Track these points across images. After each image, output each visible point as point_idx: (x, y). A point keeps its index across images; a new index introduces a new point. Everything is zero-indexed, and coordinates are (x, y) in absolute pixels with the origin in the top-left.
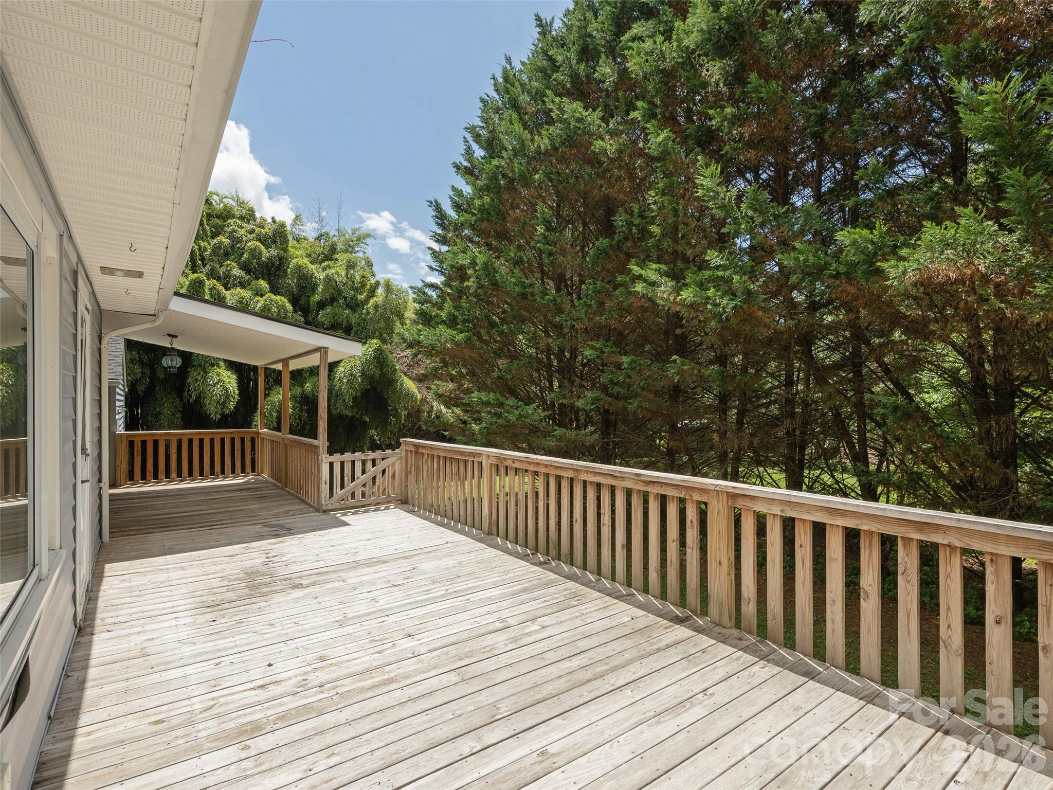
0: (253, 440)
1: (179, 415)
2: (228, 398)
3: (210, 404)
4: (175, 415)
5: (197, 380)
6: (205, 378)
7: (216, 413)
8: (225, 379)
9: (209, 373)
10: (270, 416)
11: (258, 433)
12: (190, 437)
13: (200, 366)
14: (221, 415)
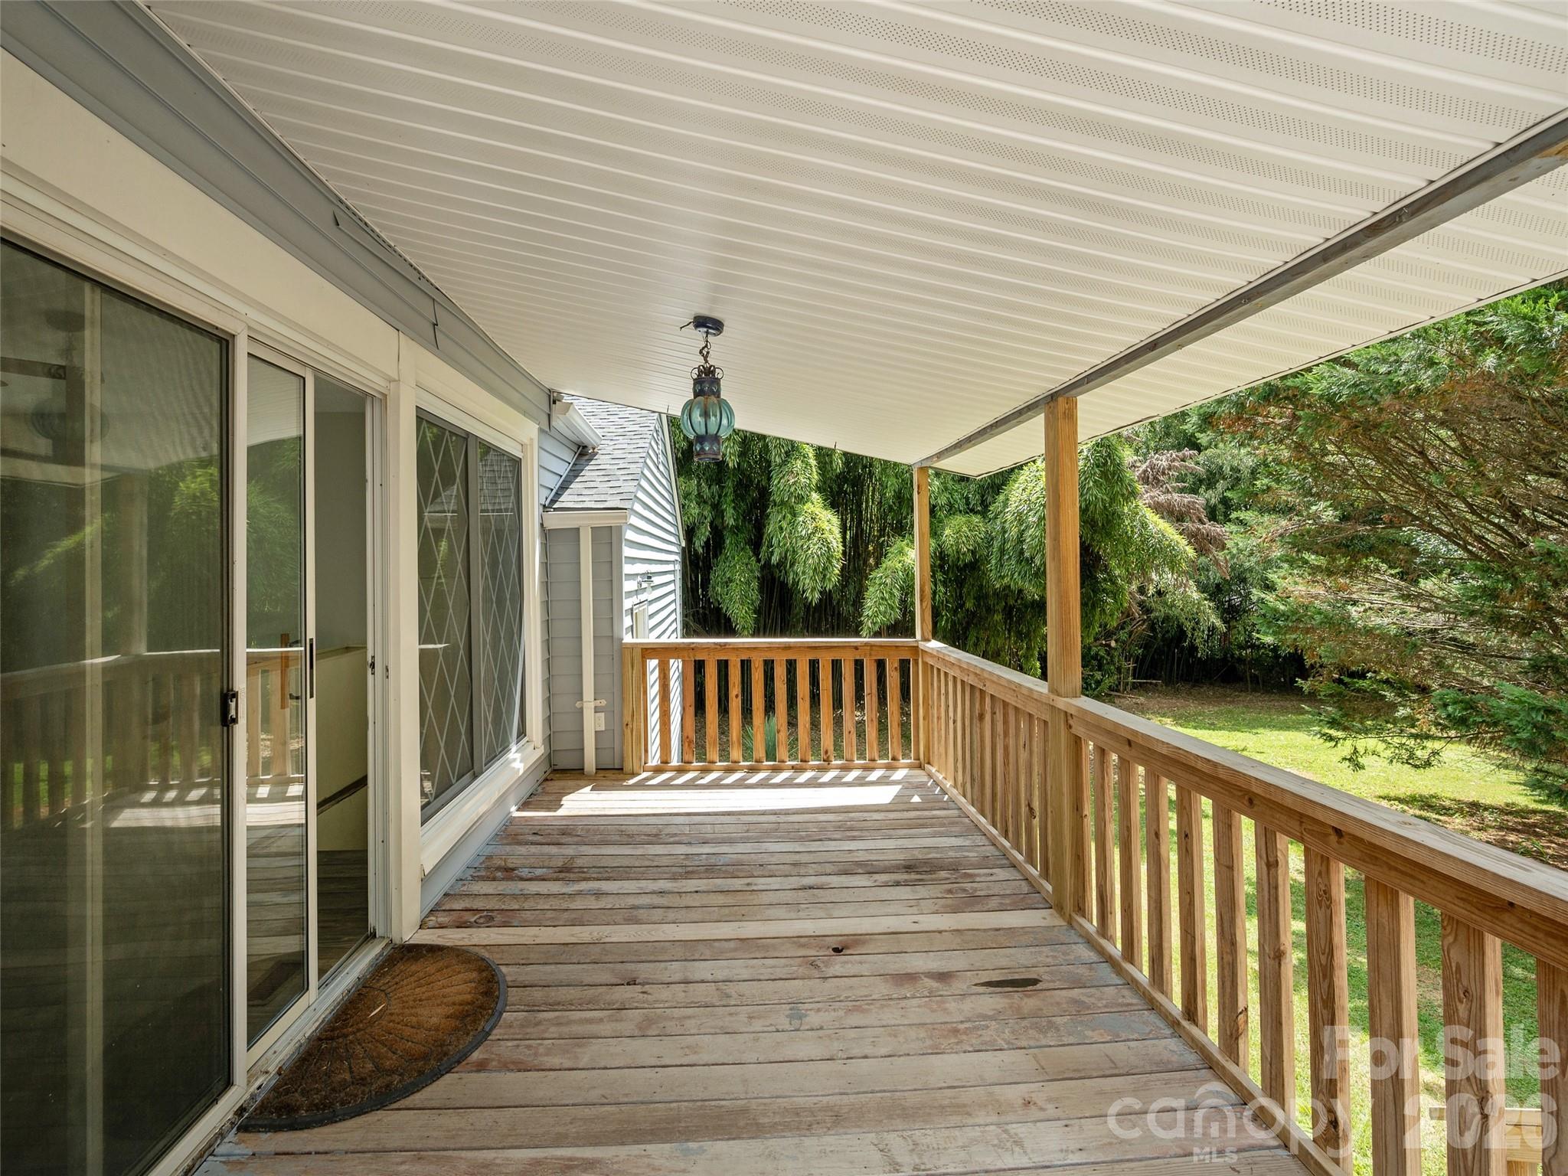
0: (904, 667)
1: (755, 584)
2: (830, 562)
3: (804, 573)
4: (749, 584)
5: (781, 528)
6: (793, 524)
7: (813, 589)
8: (825, 526)
9: (800, 514)
10: (890, 598)
11: (915, 649)
12: (769, 656)
13: (783, 503)
14: (821, 593)
